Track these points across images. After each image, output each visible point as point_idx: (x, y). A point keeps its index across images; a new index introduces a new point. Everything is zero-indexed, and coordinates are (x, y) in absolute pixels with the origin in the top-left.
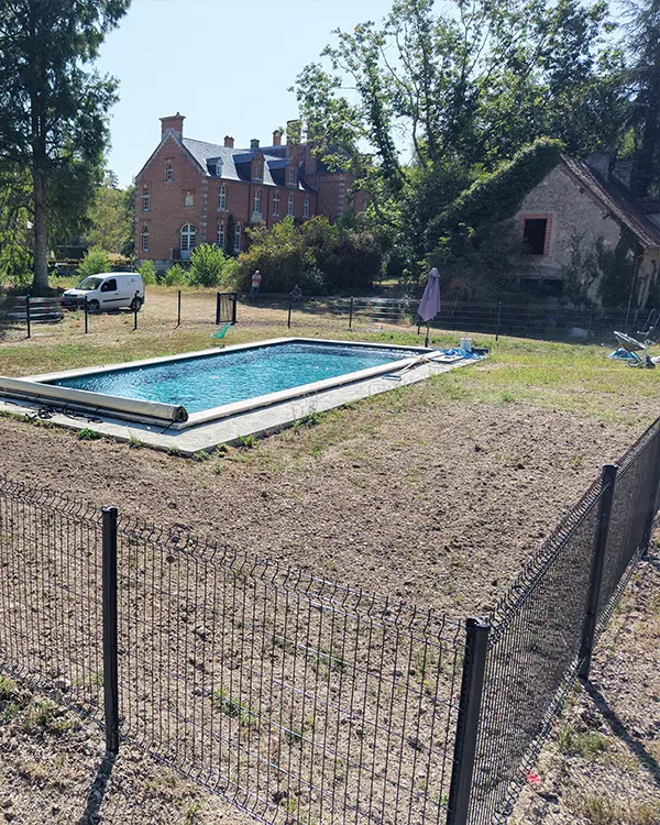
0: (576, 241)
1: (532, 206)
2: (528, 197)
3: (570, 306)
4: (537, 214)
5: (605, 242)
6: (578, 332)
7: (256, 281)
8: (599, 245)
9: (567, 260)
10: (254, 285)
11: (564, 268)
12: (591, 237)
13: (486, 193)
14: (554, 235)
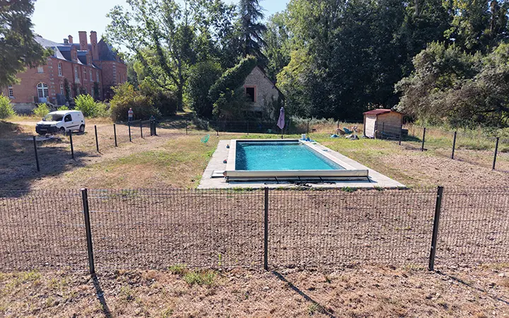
0: (264, 97)
1: (248, 82)
2: (247, 79)
3: (265, 121)
4: (251, 86)
5: (274, 97)
6: (270, 130)
7: (131, 113)
8: (272, 98)
9: (262, 104)
10: (130, 116)
11: (262, 107)
12: (269, 95)
13: (232, 76)
14: (257, 94)
